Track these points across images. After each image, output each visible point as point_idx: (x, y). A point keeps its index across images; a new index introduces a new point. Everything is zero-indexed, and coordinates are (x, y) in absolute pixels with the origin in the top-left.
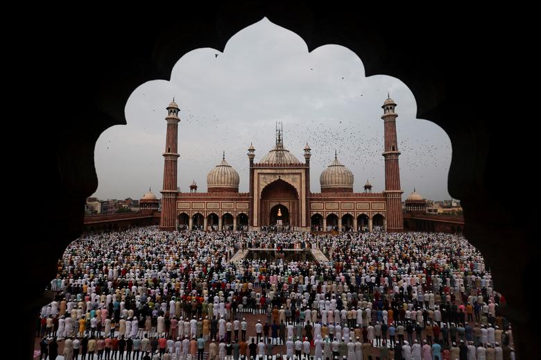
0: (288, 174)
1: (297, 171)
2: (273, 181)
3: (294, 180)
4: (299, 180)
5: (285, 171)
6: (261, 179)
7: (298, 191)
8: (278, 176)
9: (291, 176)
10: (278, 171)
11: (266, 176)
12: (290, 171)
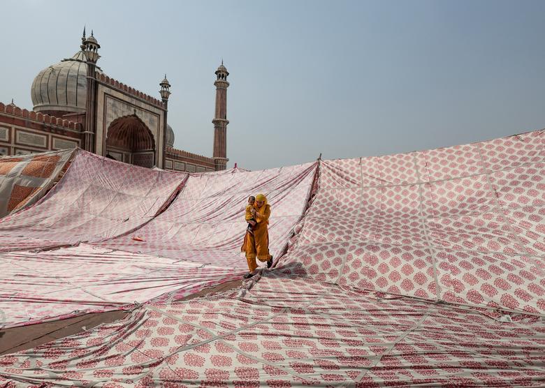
0: (147, 111)
1: (156, 111)
2: (126, 114)
3: (151, 122)
4: (156, 124)
5: (143, 105)
6: (109, 106)
7: (155, 138)
8: (133, 109)
9: (148, 114)
10: (134, 102)
11: (117, 104)
12: (148, 107)
